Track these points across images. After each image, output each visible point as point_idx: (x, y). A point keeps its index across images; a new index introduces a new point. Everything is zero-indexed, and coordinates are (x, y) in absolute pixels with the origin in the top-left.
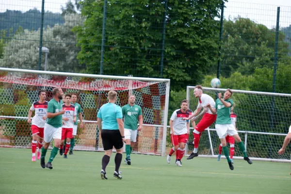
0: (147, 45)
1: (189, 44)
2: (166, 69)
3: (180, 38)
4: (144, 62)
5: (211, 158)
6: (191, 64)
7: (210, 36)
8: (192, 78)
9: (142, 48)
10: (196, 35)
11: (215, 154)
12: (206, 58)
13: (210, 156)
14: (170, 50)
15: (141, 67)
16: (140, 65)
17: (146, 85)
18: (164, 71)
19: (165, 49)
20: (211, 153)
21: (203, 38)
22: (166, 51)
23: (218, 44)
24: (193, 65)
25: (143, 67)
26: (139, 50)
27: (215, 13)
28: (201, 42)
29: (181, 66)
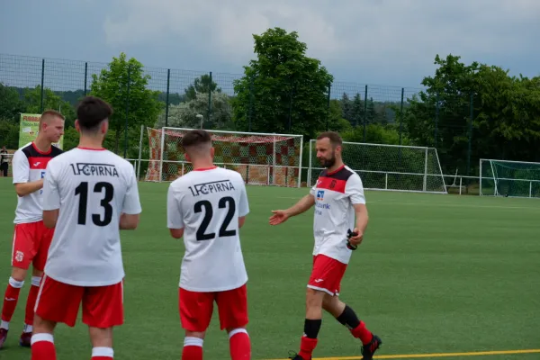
0: (280, 112)
1: (308, 111)
12: (319, 120)
21: (317, 107)
27: (325, 90)
28: (316, 110)
29: (302, 126)
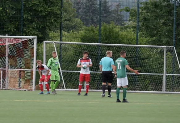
0: (11, 13)
1: (41, 11)
2: (25, 30)
3: (34, 7)
4: (9, 25)
5: (64, 91)
6: (42, 25)
7: (54, 5)
8: (43, 35)
9: (8, 15)
10: (45, 5)
11: (66, 88)
13: (63, 90)
14: (27, 16)
15: (7, 28)
16: (6, 27)
17: (19, 41)
18: (24, 31)
19: (24, 15)
20: (63, 88)
22: (24, 17)
23: (60, 10)
24: (43, 26)
25: (9, 29)
26: (6, 17)
28: (49, 9)
29: (35, 27)
